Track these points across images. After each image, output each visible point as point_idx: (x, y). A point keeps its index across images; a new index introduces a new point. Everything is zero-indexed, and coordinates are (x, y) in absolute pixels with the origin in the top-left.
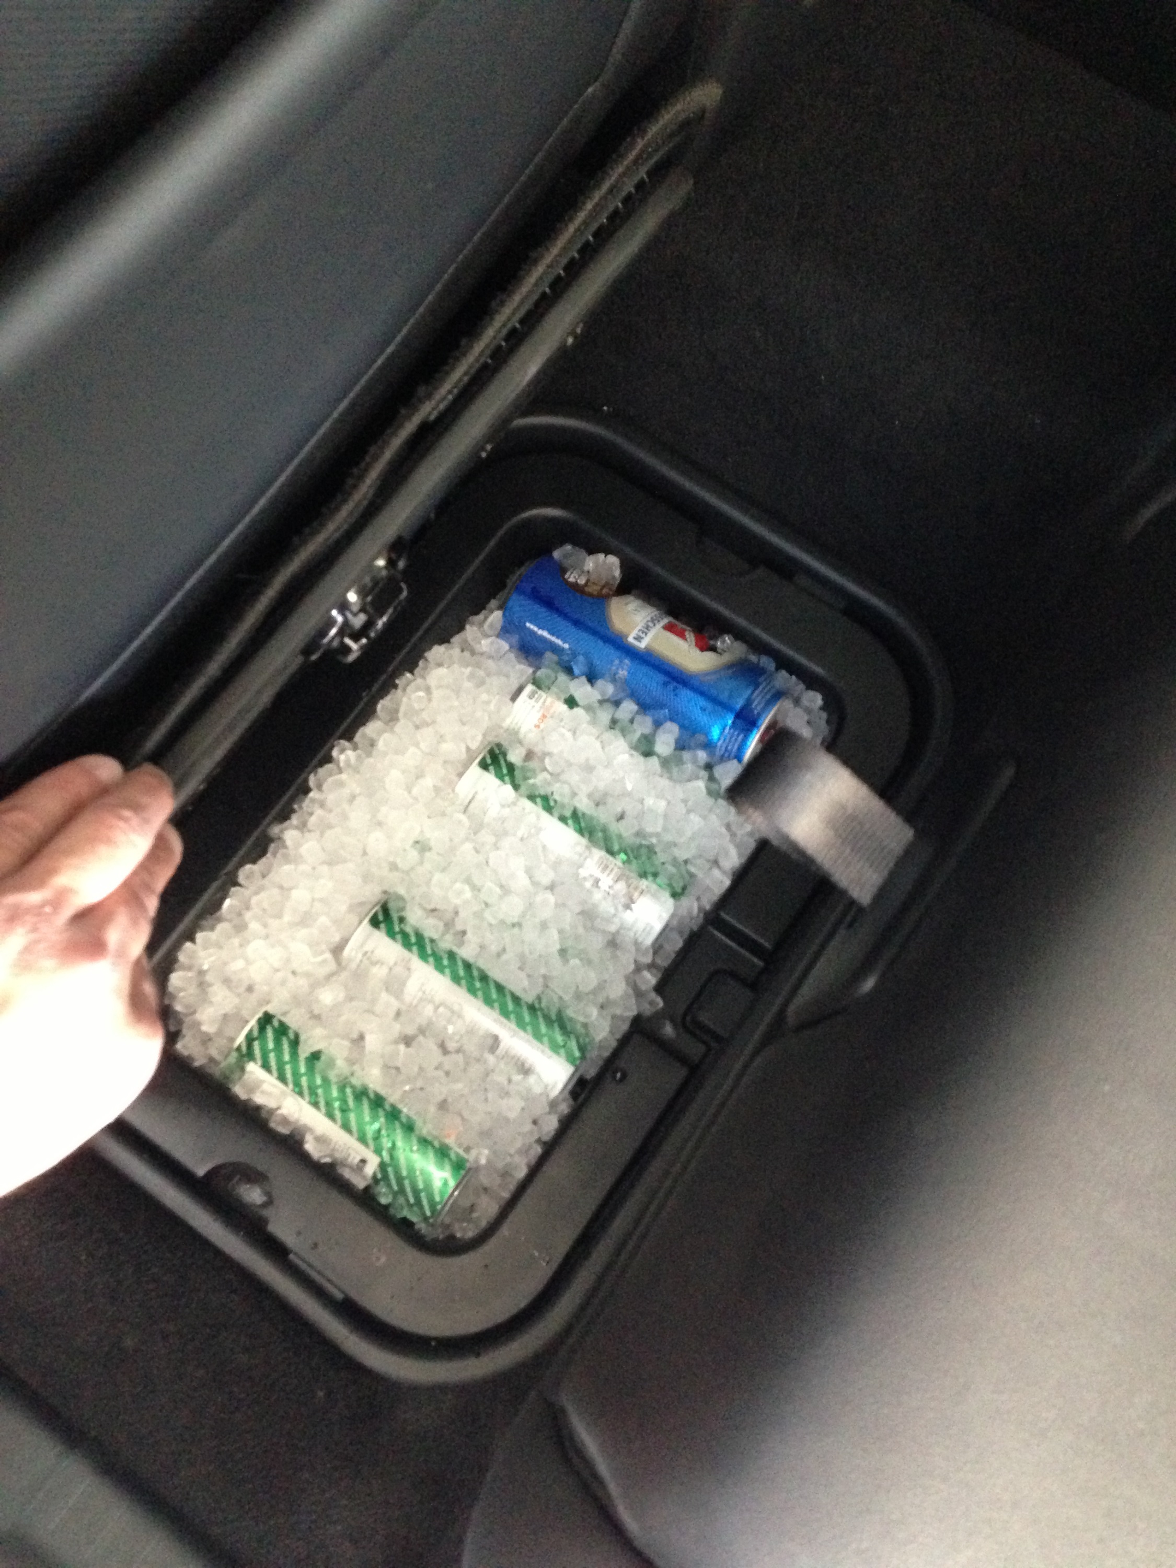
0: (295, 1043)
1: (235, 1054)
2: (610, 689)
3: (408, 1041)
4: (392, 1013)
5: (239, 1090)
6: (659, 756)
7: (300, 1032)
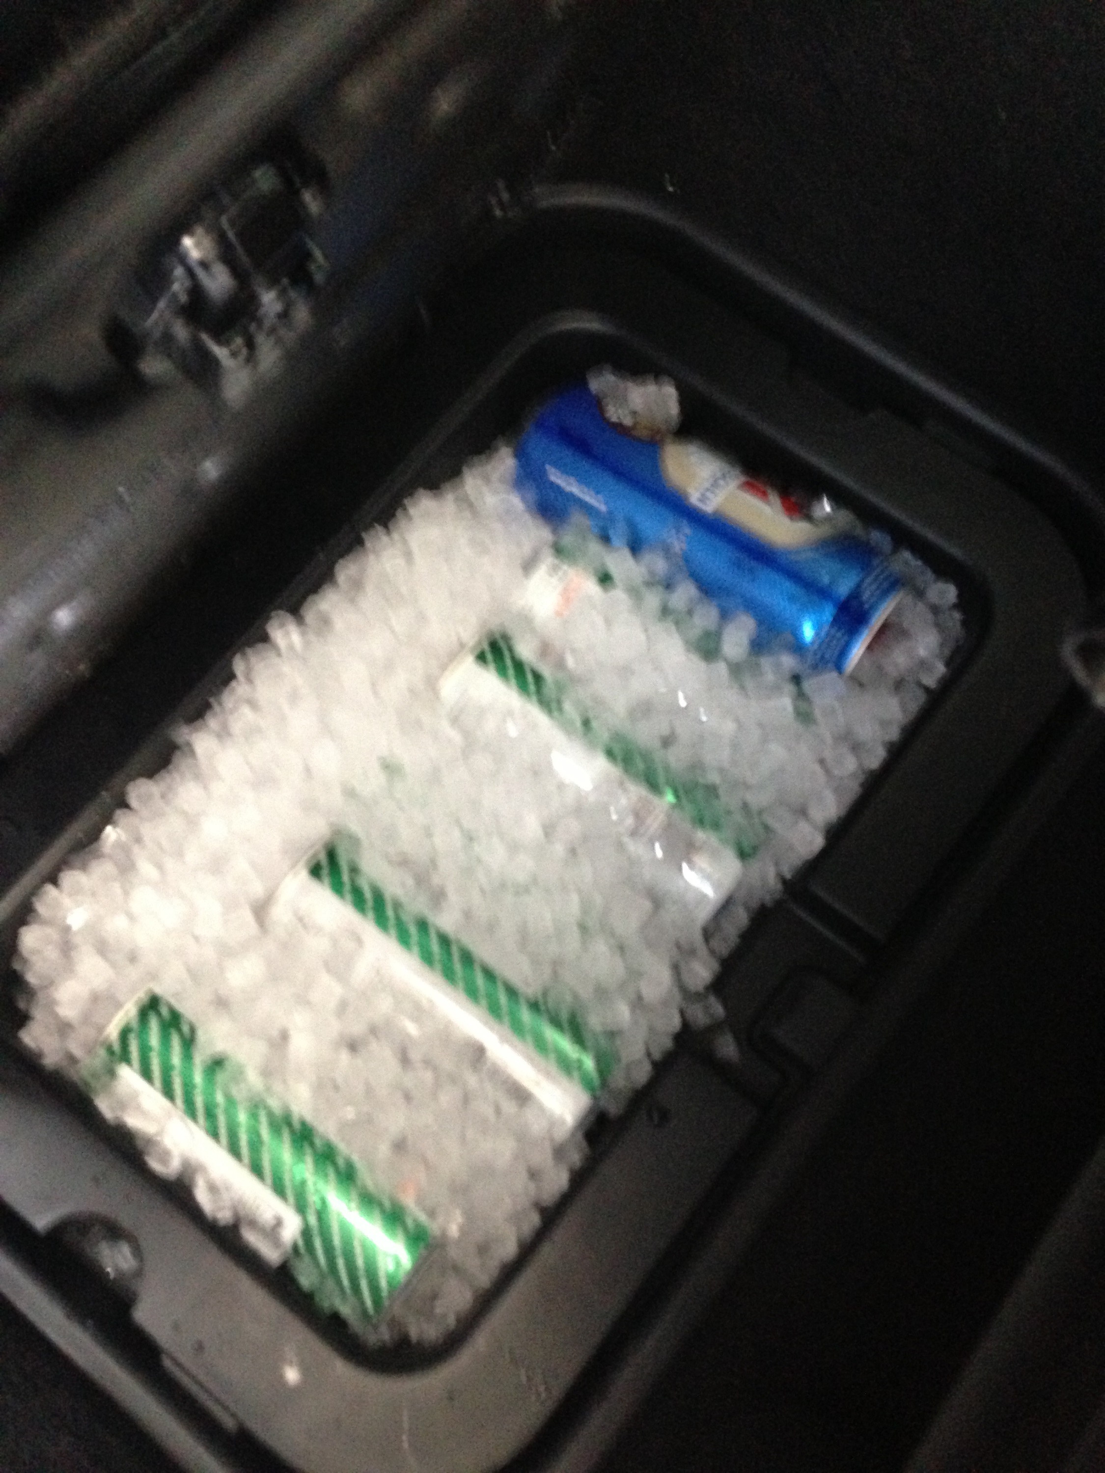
0: (189, 1042)
1: (102, 1052)
2: (660, 565)
3: (353, 1046)
4: (333, 1004)
5: (104, 1106)
6: (726, 660)
7: (197, 1025)
